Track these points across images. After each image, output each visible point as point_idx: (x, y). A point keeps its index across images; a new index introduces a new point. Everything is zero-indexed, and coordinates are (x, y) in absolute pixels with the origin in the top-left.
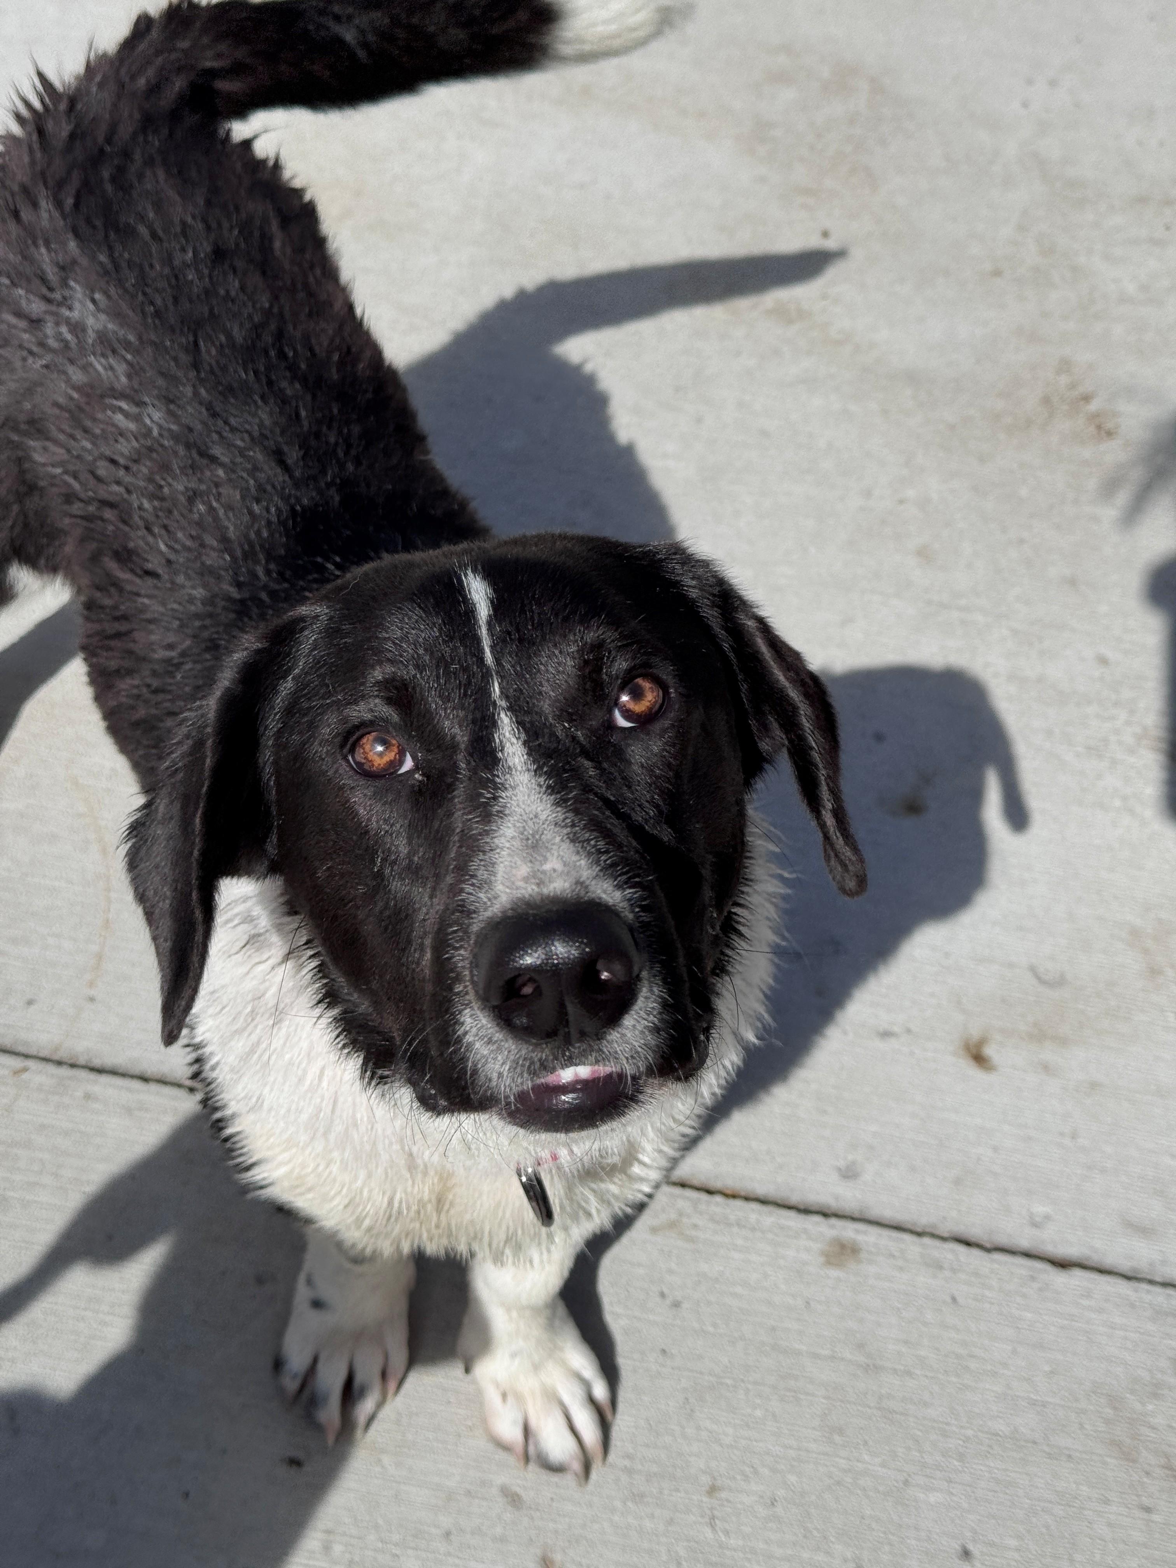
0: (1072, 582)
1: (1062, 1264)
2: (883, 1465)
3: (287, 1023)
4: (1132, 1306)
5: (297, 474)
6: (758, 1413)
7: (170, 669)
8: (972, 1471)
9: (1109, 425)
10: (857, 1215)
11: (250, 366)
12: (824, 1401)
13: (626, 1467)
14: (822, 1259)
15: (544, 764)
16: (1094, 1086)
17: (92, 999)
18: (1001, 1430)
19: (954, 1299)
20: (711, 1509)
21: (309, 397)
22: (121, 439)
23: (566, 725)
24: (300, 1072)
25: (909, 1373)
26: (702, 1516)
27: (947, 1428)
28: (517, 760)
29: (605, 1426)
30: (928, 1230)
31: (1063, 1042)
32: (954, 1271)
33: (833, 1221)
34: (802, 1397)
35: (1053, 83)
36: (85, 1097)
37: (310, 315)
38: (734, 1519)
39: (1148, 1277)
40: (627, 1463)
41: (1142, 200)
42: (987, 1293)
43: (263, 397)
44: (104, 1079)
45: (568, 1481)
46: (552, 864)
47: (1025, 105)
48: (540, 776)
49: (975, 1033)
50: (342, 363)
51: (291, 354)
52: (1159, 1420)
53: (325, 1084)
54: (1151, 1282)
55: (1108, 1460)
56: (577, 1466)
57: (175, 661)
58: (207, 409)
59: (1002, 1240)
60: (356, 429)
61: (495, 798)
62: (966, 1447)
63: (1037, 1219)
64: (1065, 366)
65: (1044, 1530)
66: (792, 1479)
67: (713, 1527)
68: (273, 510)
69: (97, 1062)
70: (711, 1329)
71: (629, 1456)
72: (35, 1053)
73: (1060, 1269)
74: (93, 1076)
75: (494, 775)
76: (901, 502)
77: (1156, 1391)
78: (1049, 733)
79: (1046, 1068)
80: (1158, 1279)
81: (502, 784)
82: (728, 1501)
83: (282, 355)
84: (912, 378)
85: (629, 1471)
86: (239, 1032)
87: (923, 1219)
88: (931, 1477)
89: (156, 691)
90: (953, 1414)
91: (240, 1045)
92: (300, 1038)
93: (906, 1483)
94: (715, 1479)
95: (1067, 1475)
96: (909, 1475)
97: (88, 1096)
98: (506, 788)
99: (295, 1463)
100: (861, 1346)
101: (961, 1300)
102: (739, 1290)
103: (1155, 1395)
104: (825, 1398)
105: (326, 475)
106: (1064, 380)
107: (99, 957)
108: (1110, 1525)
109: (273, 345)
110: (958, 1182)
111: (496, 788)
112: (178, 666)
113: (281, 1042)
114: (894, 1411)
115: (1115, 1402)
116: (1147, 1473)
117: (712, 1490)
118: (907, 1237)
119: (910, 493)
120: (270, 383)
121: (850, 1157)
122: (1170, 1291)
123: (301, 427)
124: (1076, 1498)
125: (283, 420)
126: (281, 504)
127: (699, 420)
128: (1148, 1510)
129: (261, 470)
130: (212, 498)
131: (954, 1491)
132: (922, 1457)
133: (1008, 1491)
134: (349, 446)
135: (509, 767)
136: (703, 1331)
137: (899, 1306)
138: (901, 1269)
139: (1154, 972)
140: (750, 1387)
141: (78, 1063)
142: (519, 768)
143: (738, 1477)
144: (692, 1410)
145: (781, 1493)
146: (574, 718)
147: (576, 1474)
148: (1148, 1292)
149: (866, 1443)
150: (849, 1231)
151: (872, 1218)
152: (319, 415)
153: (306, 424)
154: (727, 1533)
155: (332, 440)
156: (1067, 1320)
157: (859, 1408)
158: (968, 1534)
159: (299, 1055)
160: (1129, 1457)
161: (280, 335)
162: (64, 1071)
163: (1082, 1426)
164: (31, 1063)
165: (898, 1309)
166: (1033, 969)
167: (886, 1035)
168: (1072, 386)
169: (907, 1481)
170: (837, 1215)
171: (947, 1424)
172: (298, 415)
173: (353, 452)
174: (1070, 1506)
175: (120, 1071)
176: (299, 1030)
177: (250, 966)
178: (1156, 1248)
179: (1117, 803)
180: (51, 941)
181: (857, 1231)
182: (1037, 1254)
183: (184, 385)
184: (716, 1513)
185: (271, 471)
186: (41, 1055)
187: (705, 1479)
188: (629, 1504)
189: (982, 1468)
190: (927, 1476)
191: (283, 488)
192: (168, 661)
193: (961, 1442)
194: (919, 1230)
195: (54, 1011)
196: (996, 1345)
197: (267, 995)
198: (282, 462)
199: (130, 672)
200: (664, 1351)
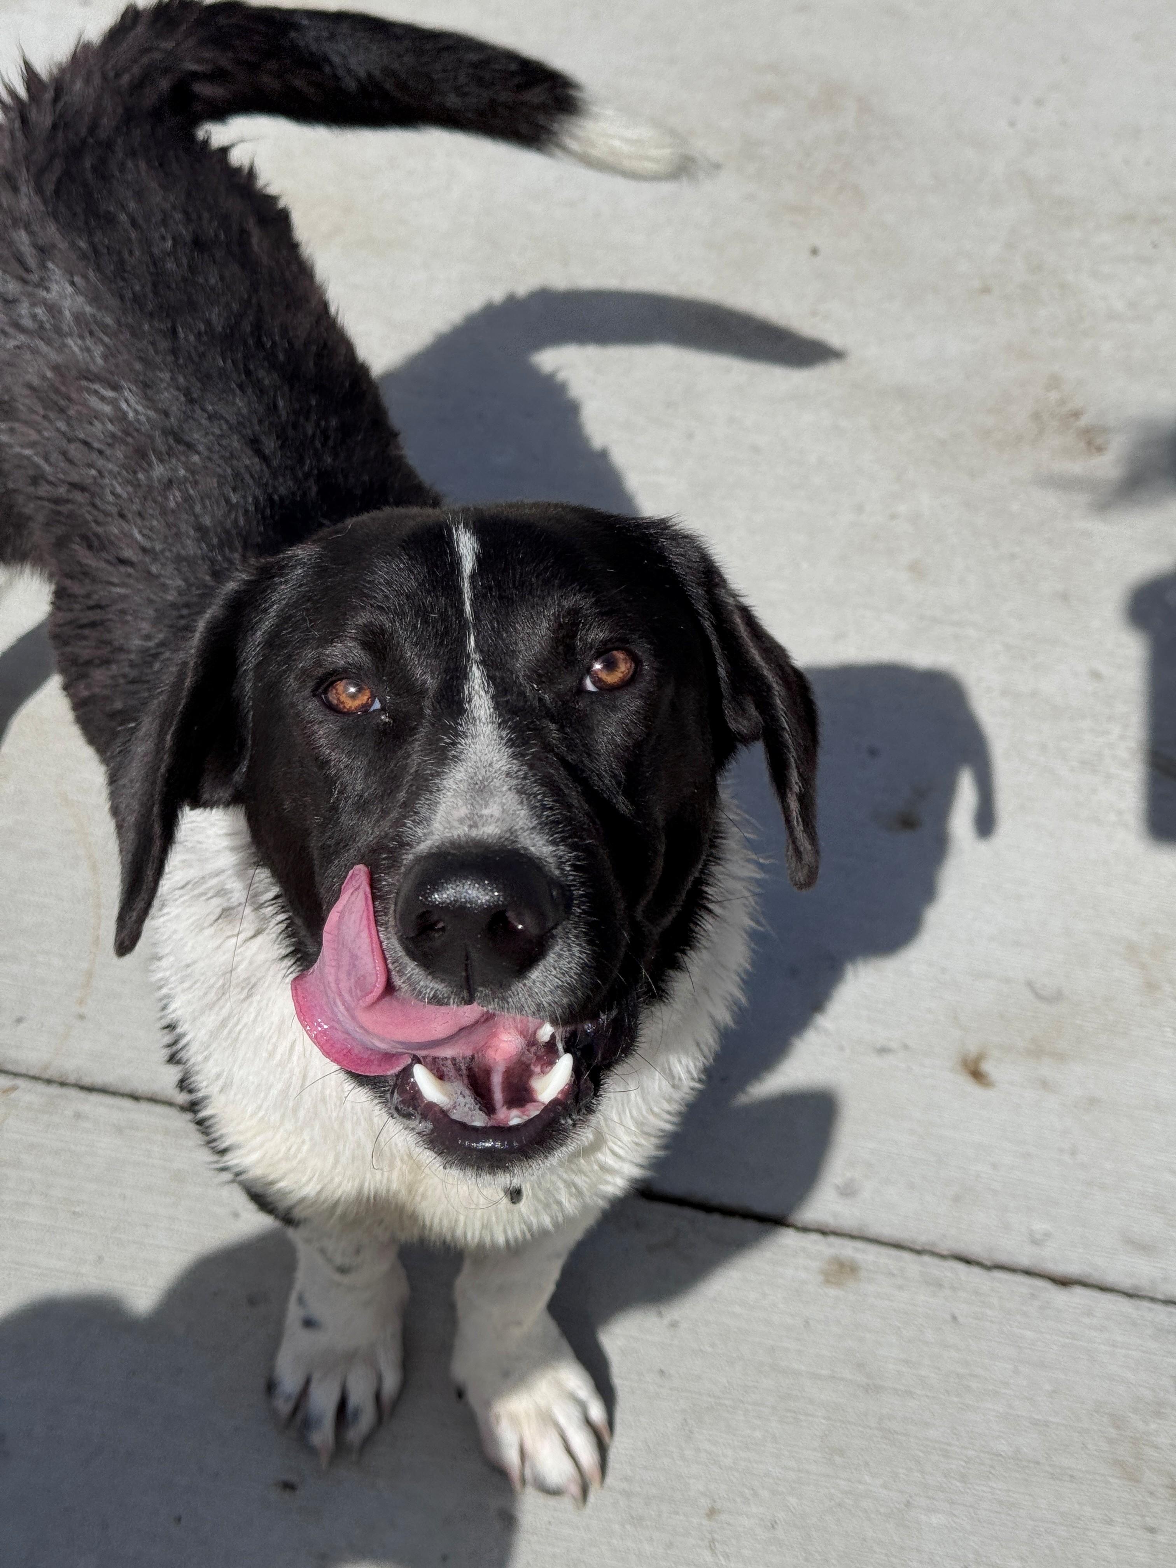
0: (1065, 597)
1: (1063, 1282)
2: (885, 1486)
3: (258, 997)
4: (1134, 1324)
5: (275, 463)
6: (758, 1434)
7: (149, 659)
8: (975, 1492)
9: (1099, 441)
10: (855, 1233)
11: (229, 354)
12: (823, 1421)
13: (624, 1490)
14: (821, 1278)
15: (509, 719)
16: (1093, 1101)
17: (82, 1017)
18: (1004, 1451)
19: (954, 1318)
20: (711, 1532)
21: (286, 388)
22: (96, 422)
23: (535, 686)
24: (270, 1047)
25: (910, 1393)
26: (702, 1540)
27: (948, 1448)
28: (482, 713)
29: (602, 1448)
30: (927, 1248)
31: (1060, 1057)
32: (953, 1289)
33: (832, 1239)
34: (802, 1417)
35: (1039, 102)
36: (75, 1116)
37: (288, 307)
38: (734, 1541)
39: (1151, 1295)
40: (625, 1485)
41: (1130, 218)
42: (989, 1312)
43: (241, 387)
44: (94, 1098)
45: (566, 1504)
46: (493, 809)
47: (1012, 124)
48: (504, 729)
49: (973, 1049)
50: (319, 355)
51: (269, 345)
52: (1162, 1440)
53: (295, 1058)
54: (1153, 1300)
55: (1110, 1479)
56: (574, 1489)
57: (153, 651)
58: (185, 395)
59: (1002, 1258)
60: (334, 422)
61: (454, 744)
62: (969, 1468)
63: (1038, 1236)
64: (1054, 382)
65: (1047, 1552)
66: (793, 1501)
67: (712, 1549)
68: (250, 500)
69: (87, 1081)
70: (709, 1349)
71: (626, 1479)
72: (24, 1071)
73: (1061, 1286)
74: (83, 1095)
75: (458, 724)
76: (893, 517)
77: (1158, 1410)
78: (1044, 748)
79: (1045, 1084)
80: (1159, 1296)
81: (464, 733)
82: (729, 1524)
83: (260, 344)
84: (902, 393)
85: (628, 1494)
86: (211, 1006)
87: (922, 1237)
88: (934, 1499)
89: (133, 682)
90: (955, 1434)
91: (211, 1020)
92: (272, 1013)
93: (908, 1504)
94: (715, 1501)
95: (1070, 1495)
96: (911, 1497)
97: (78, 1115)
98: (467, 736)
99: (289, 1486)
100: (860, 1366)
101: (961, 1319)
102: (737, 1309)
103: (1158, 1414)
104: (824, 1418)
105: (304, 464)
106: (1054, 396)
107: (90, 974)
108: (1114, 1546)
109: (252, 333)
110: (957, 1199)
111: (457, 735)
112: (156, 656)
113: (252, 1016)
114: (895, 1432)
115: (1118, 1421)
116: (1151, 1493)
117: (712, 1513)
118: (906, 1256)
119: (902, 508)
120: (248, 373)
121: (848, 1175)
122: (1171, 1309)
123: (279, 417)
124: (1079, 1519)
125: (261, 409)
126: (258, 492)
127: (690, 436)
128: (1152, 1530)
129: (238, 459)
130: (188, 485)
131: (955, 1512)
132: (924, 1478)
133: (1010, 1512)
134: (326, 438)
135: (474, 718)
136: (701, 1350)
137: (899, 1325)
138: (900, 1288)
139: (1151, 986)
140: (750, 1407)
141: (68, 1081)
142: (484, 720)
143: (738, 1500)
144: (690, 1431)
145: (781, 1515)
146: (544, 679)
147: (573, 1497)
148: (1150, 1310)
149: (867, 1464)
150: (848, 1249)
151: (871, 1237)
152: (297, 406)
153: (284, 413)
154: (727, 1556)
155: (310, 432)
156: (1068, 1338)
157: (860, 1429)
158: (971, 1556)
159: (270, 1029)
160: (1132, 1477)
161: (258, 327)
162: (54, 1090)
163: (1084, 1446)
164: (20, 1082)
165: (899, 1328)
166: (1030, 984)
167: (883, 1051)
168: (1062, 402)
169: (908, 1502)
170: (836, 1233)
171: (949, 1444)
172: (275, 406)
173: (331, 443)
174: (1073, 1527)
175: (111, 1090)
176: (270, 1005)
177: (221, 940)
178: (1158, 1265)
179: (1113, 817)
180: (40, 958)
181: (856, 1250)
182: (1037, 1271)
183: (161, 370)
184: (715, 1536)
185: (248, 460)
186: (31, 1073)
187: (704, 1502)
188: (628, 1527)
189: (984, 1489)
190: (928, 1497)
191: (260, 478)
192: (144, 651)
193: (963, 1464)
194: (919, 1248)
195: (43, 1029)
196: (997, 1363)
197: (239, 970)
198: (259, 452)
199: (106, 662)
200: (662, 1372)
